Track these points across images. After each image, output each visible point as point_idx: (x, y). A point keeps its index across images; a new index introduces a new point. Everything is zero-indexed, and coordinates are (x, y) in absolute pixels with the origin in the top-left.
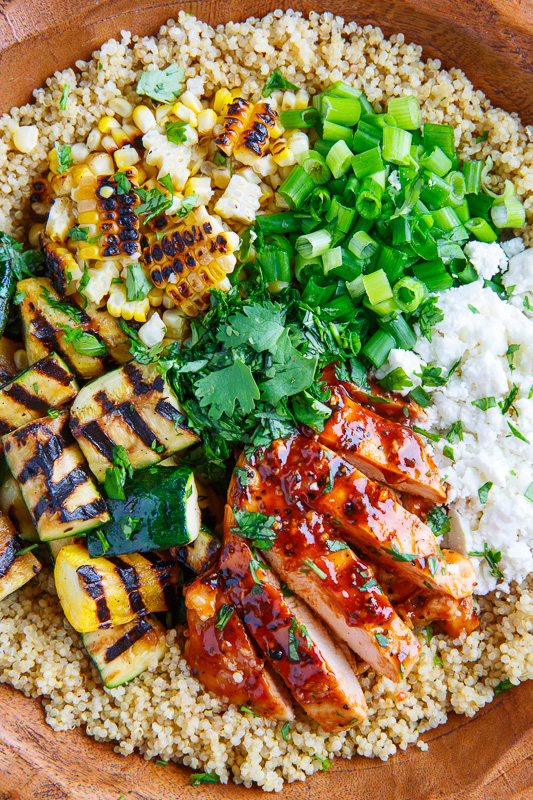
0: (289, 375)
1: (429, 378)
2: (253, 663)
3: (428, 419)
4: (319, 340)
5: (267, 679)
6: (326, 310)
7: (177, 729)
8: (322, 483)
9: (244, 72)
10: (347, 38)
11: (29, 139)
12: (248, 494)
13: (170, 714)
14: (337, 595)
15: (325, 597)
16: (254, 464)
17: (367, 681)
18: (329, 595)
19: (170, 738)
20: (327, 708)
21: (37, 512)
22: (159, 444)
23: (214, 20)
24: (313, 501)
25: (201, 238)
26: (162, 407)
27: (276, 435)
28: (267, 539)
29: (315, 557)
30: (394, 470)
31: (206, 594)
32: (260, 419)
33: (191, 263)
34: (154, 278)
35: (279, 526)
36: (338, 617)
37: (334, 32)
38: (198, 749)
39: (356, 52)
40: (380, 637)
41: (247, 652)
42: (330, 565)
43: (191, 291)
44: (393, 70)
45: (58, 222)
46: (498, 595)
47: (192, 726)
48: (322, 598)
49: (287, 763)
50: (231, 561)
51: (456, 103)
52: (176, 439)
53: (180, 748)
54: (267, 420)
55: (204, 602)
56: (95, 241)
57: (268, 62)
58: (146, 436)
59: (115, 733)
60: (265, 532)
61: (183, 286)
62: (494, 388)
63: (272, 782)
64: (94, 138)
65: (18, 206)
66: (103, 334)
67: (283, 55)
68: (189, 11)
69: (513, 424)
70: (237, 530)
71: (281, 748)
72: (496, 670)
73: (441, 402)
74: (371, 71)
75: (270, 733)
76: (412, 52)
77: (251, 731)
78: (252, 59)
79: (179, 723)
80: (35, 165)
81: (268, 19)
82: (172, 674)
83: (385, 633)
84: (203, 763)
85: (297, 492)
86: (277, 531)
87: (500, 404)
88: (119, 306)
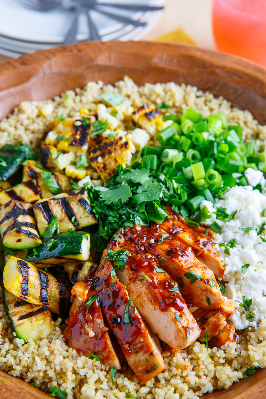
0: (148, 193)
1: (220, 213)
2: (103, 325)
3: (218, 239)
4: (166, 187)
5: (107, 336)
7: (49, 362)
8: (156, 241)
11: (48, 109)
12: (117, 245)
13: (48, 353)
14: (156, 291)
15: (149, 295)
16: (123, 233)
18: (151, 294)
19: (44, 366)
21: (5, 233)
22: (76, 220)
23: (139, 83)
24: (150, 248)
25: (117, 143)
26: (82, 202)
27: (137, 223)
28: (122, 260)
29: (146, 272)
30: (196, 247)
31: (83, 287)
32: (130, 214)
33: (110, 152)
34: (91, 160)
35: (130, 255)
36: (155, 309)
37: (191, 93)
38: (58, 377)
39: (201, 101)
40: (178, 317)
41: (99, 321)
42: (155, 277)
43: (108, 167)
45: (52, 137)
46: (250, 328)
47: (58, 360)
48: (148, 297)
49: (111, 393)
50: (102, 274)
51: (245, 122)
52: (86, 220)
53: (48, 372)
54: (133, 215)
55: (82, 291)
56: (67, 140)
57: (160, 98)
58: (70, 214)
59: (12, 361)
60: (122, 257)
61: (104, 164)
62: (253, 223)
66: (61, 183)
67: (168, 96)
68: (130, 77)
69: (263, 237)
70: (108, 257)
71: (108, 385)
73: (224, 232)
74: (206, 108)
75: (105, 373)
76: (225, 104)
77: (93, 370)
78: (153, 97)
79: (51, 359)
83: (181, 316)
84: (59, 385)
85: (143, 244)
86: (129, 257)
87: (256, 230)
88: (71, 170)
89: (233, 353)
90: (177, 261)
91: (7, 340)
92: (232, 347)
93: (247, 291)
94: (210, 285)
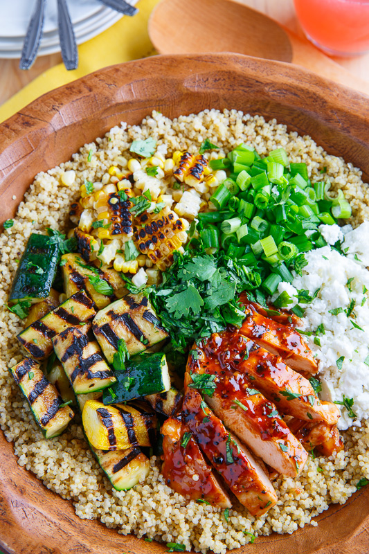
0: (220, 293)
1: (302, 297)
2: (205, 467)
3: (303, 324)
4: (237, 276)
5: (213, 478)
6: (240, 260)
7: (158, 515)
8: (242, 355)
9: (189, 141)
10: (245, 123)
11: (70, 178)
12: (199, 365)
13: (153, 505)
14: (255, 420)
15: (247, 424)
16: (201, 347)
17: (276, 484)
18: (250, 422)
19: (154, 521)
20: (252, 495)
21: (73, 377)
22: (144, 338)
23: (172, 115)
24: (237, 366)
25: (167, 222)
26: (146, 315)
27: (214, 330)
28: (211, 388)
29: (239, 398)
30: (284, 349)
31: (174, 425)
32: (204, 320)
33: (162, 237)
34: (140, 248)
35: (218, 380)
36: (256, 437)
37: (238, 119)
38: (171, 529)
39: (250, 129)
40: (283, 446)
41: (201, 461)
42: (249, 402)
43: (162, 254)
44: (271, 138)
45: (86, 220)
46: (354, 429)
47: (167, 512)
48: (246, 425)
49: (228, 536)
50: (189, 405)
51: (308, 153)
52: (155, 335)
53: (160, 527)
54: (208, 321)
55: (174, 430)
56: (107, 227)
57: (202, 135)
58: (137, 333)
59: (119, 520)
60: (209, 384)
61: (157, 251)
62: (341, 302)
63: (219, 547)
64: (106, 178)
65: (62, 218)
66: (111, 282)
67: (210, 131)
68: (158, 110)
69: (354, 321)
70: (192, 385)
71: (224, 527)
72: (357, 474)
73: (310, 314)
74: (259, 139)
75: (217, 516)
76: (281, 128)
77: (205, 515)
78: (193, 134)
79: (159, 511)
80: (73, 194)
81: (201, 114)
82: (154, 484)
83: (286, 444)
84: (175, 537)
85: (228, 361)
86: (217, 383)
87: (345, 311)
88: (120, 264)
89: (343, 464)
90: (270, 380)
91: (106, 495)
92: (341, 457)
93: (346, 388)
94: (310, 404)
